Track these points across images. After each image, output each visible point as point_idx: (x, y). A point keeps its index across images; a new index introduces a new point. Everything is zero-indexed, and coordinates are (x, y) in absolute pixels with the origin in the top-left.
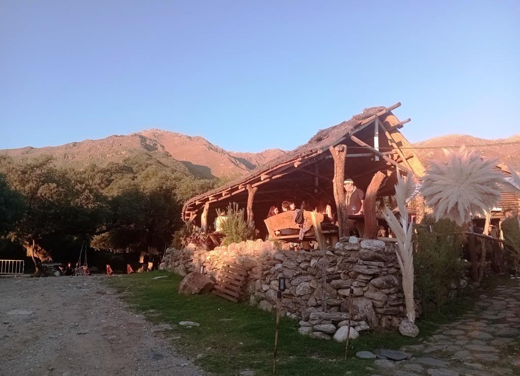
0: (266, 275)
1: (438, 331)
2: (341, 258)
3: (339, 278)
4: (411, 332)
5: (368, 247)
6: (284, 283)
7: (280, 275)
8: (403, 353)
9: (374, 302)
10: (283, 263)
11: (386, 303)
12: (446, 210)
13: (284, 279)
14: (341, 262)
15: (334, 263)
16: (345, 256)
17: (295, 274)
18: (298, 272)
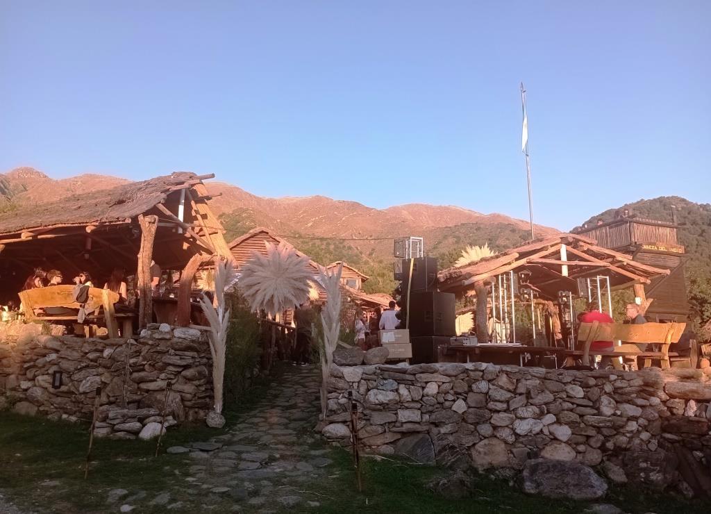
0: (27, 368)
1: (241, 420)
2: (148, 347)
3: (143, 370)
4: (218, 422)
5: (183, 336)
6: (61, 378)
7: (54, 368)
8: (213, 443)
9: (183, 394)
10: (60, 353)
11: (195, 395)
12: (262, 302)
13: (61, 373)
14: (147, 352)
15: (138, 353)
16: (152, 345)
17: (79, 367)
18: (83, 365)
